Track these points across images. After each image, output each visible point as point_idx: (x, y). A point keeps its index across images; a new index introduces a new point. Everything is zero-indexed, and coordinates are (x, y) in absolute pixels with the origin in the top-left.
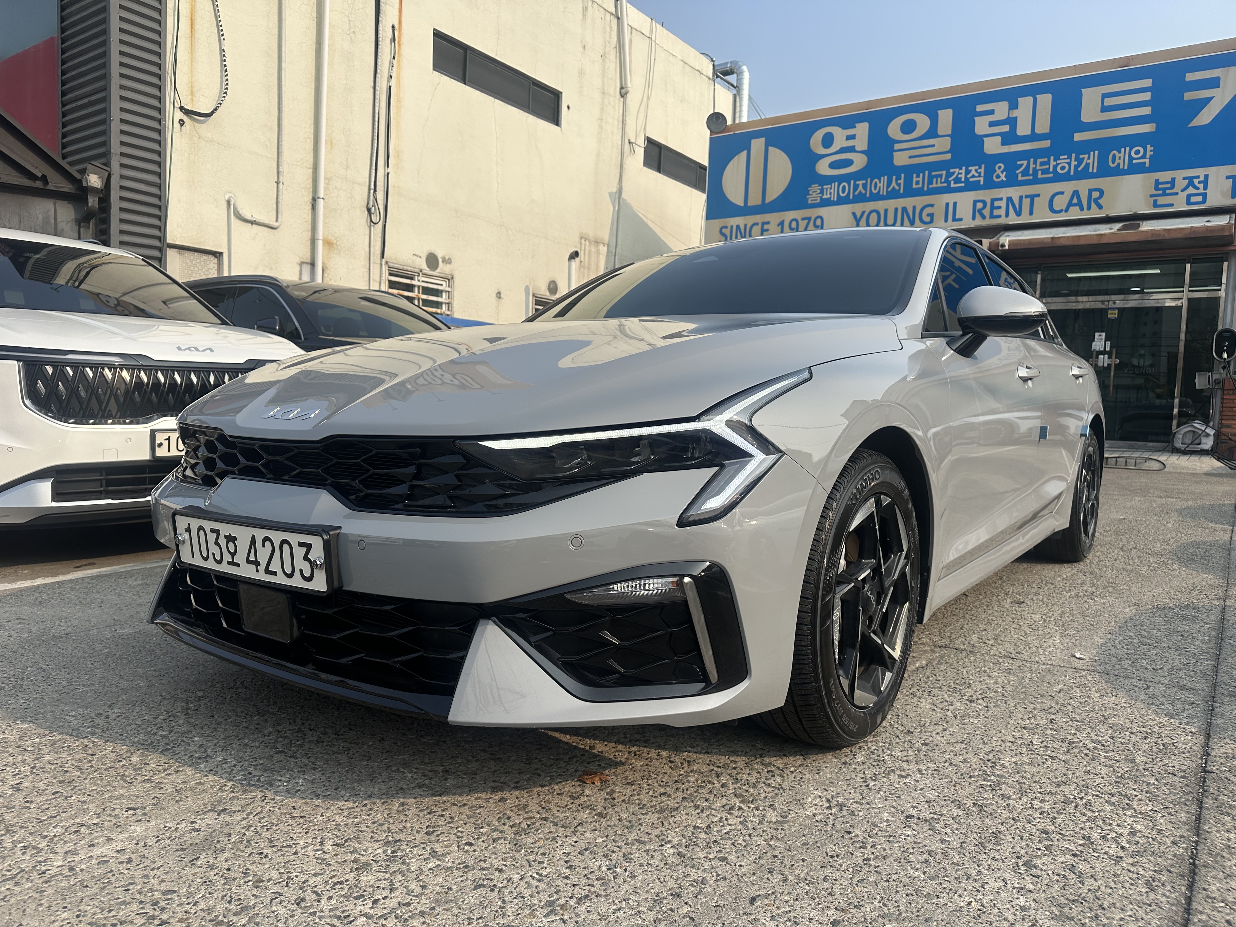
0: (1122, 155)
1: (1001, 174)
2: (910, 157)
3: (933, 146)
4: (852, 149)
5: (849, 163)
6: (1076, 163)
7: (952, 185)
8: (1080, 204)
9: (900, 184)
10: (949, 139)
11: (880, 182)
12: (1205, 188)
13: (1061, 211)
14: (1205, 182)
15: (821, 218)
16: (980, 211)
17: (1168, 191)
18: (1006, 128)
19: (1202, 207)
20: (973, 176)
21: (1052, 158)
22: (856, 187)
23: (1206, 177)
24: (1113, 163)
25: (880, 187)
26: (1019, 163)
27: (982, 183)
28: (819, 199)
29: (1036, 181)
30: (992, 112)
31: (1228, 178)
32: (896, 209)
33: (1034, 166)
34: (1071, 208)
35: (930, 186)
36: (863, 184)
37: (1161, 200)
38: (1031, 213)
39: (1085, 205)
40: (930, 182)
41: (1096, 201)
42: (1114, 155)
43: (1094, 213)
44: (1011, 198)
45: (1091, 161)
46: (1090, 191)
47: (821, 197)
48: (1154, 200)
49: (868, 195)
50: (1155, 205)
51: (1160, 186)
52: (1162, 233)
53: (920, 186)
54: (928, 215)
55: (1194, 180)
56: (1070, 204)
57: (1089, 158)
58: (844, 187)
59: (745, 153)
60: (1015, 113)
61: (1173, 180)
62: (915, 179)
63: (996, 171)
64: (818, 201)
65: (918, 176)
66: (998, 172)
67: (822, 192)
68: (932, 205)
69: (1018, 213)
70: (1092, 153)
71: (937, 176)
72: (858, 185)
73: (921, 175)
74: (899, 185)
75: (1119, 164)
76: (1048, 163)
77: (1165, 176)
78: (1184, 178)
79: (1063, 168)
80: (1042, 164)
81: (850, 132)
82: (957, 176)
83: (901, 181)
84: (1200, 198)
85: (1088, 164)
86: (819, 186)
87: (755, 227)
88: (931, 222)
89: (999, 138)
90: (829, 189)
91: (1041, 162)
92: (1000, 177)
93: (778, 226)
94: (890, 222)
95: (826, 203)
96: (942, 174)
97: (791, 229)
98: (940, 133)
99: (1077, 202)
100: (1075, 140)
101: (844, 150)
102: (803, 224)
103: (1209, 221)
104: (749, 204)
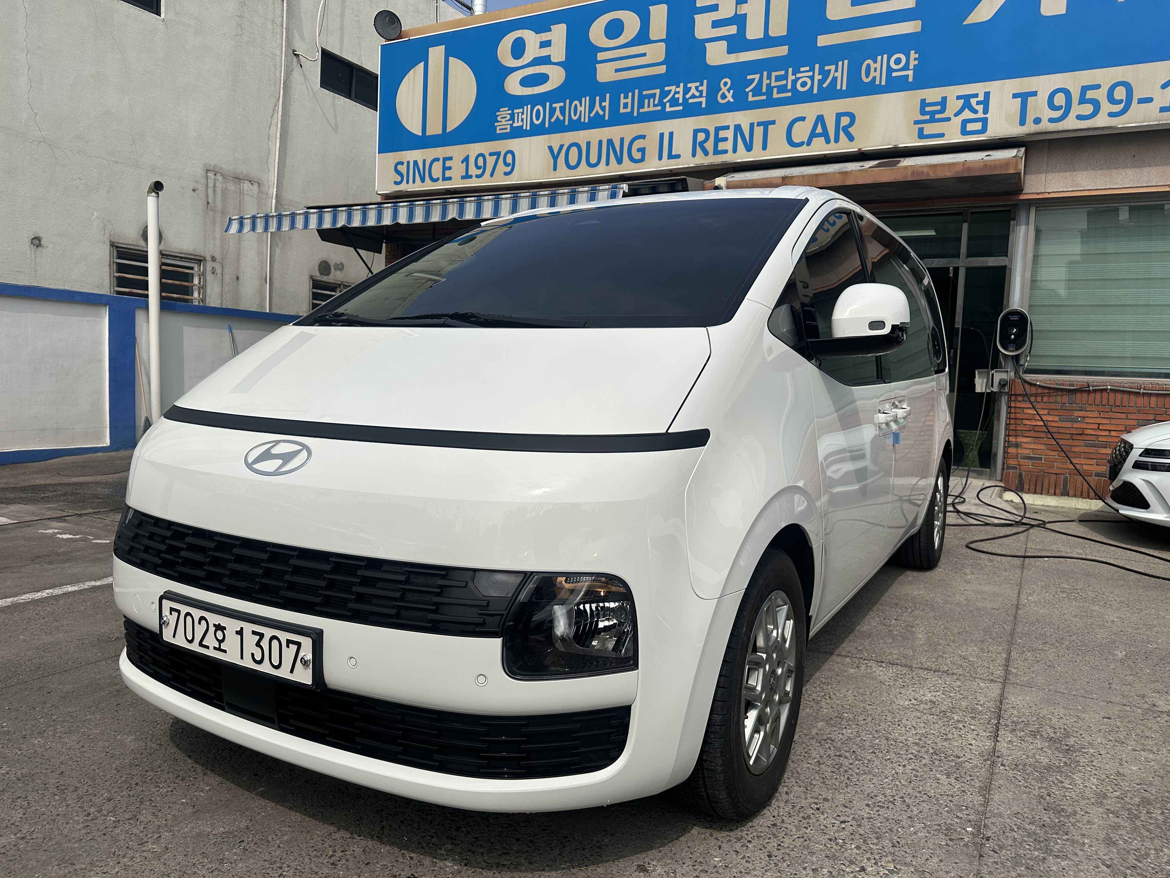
0: (878, 65)
1: (727, 93)
2: (617, 71)
3: (644, 55)
4: (546, 60)
5: (543, 78)
6: (820, 77)
7: (668, 109)
8: (825, 134)
9: (605, 106)
10: (663, 45)
11: (581, 106)
12: (986, 111)
13: (801, 144)
14: (986, 103)
15: (512, 153)
16: (702, 144)
17: (937, 116)
18: (732, 30)
19: (981, 138)
20: (693, 97)
21: (790, 70)
22: (553, 111)
23: (987, 95)
24: (867, 76)
25: (581, 111)
26: (749, 77)
27: (704, 106)
28: (509, 127)
29: (770, 103)
30: (714, 8)
31: (1015, 96)
32: (600, 142)
33: (768, 81)
34: (814, 139)
35: (641, 110)
36: (560, 107)
37: (929, 129)
38: (764, 147)
39: (832, 137)
40: (641, 105)
41: (846, 129)
42: (868, 66)
43: (844, 147)
44: (739, 125)
45: (838, 74)
46: (839, 116)
47: (511, 125)
48: (919, 128)
49: (567, 123)
50: (921, 135)
51: (928, 109)
52: (926, 170)
53: (629, 110)
54: (639, 150)
56: (813, 135)
57: (836, 71)
58: (538, 110)
59: (422, 64)
60: (744, 9)
61: (944, 99)
62: (623, 101)
63: (721, 89)
64: (508, 130)
65: (626, 97)
66: (724, 90)
67: (512, 118)
68: (643, 137)
69: (749, 148)
70: (840, 63)
71: (649, 97)
72: (556, 108)
73: (630, 94)
75: (874, 78)
76: (785, 77)
77: (933, 94)
78: (959, 98)
79: (804, 84)
80: (778, 79)
81: (545, 37)
82: (674, 95)
83: (606, 104)
84: (978, 126)
85: (835, 79)
86: (509, 110)
87: (435, 164)
88: (642, 159)
89: (724, 43)
90: (520, 114)
91: (776, 76)
92: (726, 97)
93: (462, 162)
94: (593, 160)
95: (517, 133)
96: (655, 94)
97: (478, 167)
98: (652, 37)
99: (821, 131)
100: (819, 45)
101: (537, 61)
102: (491, 160)
103: (990, 155)
104: (428, 133)
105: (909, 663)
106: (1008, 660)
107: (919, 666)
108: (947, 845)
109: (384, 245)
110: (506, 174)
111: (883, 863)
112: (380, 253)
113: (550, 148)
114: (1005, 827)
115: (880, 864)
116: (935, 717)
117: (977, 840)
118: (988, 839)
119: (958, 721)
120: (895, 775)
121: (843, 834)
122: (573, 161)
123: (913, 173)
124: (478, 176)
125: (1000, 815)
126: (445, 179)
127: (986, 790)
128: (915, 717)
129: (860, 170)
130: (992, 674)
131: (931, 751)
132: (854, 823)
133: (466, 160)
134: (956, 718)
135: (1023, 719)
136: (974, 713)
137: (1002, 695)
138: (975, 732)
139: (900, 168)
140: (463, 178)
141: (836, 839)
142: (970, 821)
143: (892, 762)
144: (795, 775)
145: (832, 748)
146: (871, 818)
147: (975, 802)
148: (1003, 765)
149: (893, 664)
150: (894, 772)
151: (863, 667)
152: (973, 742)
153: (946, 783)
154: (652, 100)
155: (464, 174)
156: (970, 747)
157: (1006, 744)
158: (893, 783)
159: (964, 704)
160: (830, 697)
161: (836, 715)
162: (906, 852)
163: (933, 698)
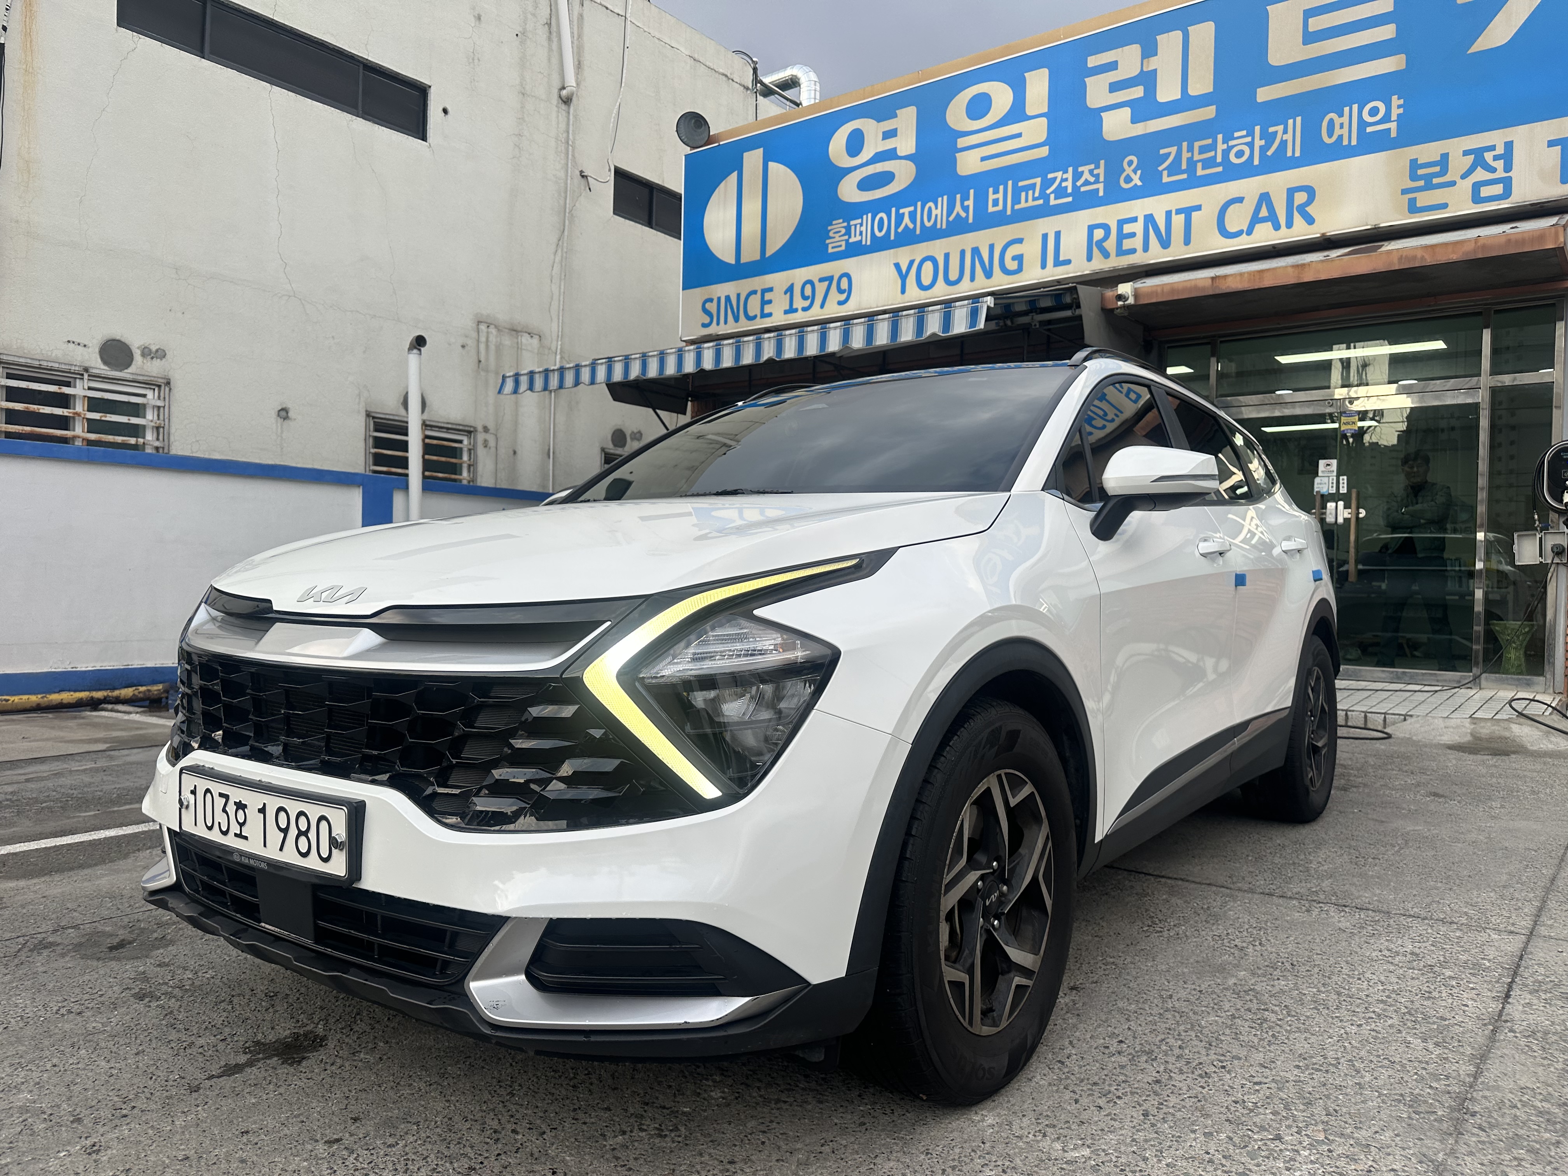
0: (1345, 119)
1: (1132, 175)
2: (983, 159)
3: (1019, 135)
4: (890, 155)
5: (887, 178)
6: (1263, 142)
7: (1053, 202)
8: (1273, 218)
9: (968, 206)
10: (1044, 120)
11: (936, 208)
12: (1508, 168)
13: (1239, 234)
14: (1507, 157)
15: (848, 276)
16: (1100, 244)
17: (1435, 181)
18: (1138, 92)
19: (1504, 205)
20: (1087, 183)
21: (1220, 137)
22: (900, 218)
23: (1509, 146)
24: (1330, 136)
25: (936, 216)
26: (1162, 152)
27: (1101, 194)
28: (843, 243)
29: (1193, 182)
30: (1113, 66)
31: (1551, 144)
32: (963, 253)
33: (1189, 155)
34: (1257, 225)
35: (1017, 207)
36: (910, 212)
37: (1424, 199)
38: (1187, 241)
39: (1283, 221)
40: (1016, 200)
41: (1302, 210)
42: (1331, 122)
43: (1300, 232)
44: (1151, 215)
45: (1289, 137)
46: (1291, 192)
47: (847, 241)
48: (1409, 199)
49: (918, 232)
50: (1413, 208)
51: (1420, 172)
52: (1419, 254)
53: (1000, 207)
54: (1014, 258)
55: (1486, 154)
56: (1255, 220)
57: (1285, 132)
58: (881, 219)
59: (735, 174)
60: (1153, 63)
61: (1445, 157)
62: (991, 197)
63: (1124, 170)
64: (843, 248)
65: (996, 192)
66: (1129, 170)
67: (848, 232)
68: (1020, 241)
69: (1165, 243)
70: (1291, 122)
71: (1026, 188)
72: (903, 214)
73: (1001, 188)
74: (966, 209)
75: (1341, 137)
76: (1213, 147)
77: (1428, 152)
78: (1466, 153)
79: (1240, 154)
80: (1203, 150)
81: (888, 125)
82: (1060, 184)
83: (970, 203)
84: (1498, 189)
85: (1284, 143)
86: (843, 222)
87: (752, 297)
88: (1020, 269)
89: (1126, 112)
90: (858, 226)
91: (1200, 147)
92: (1132, 180)
93: (786, 293)
94: (953, 275)
95: (855, 250)
96: (1035, 184)
97: (805, 298)
98: (1029, 112)
99: (1267, 214)
100: (1259, 100)
101: (879, 157)
102: (821, 288)
103: (1516, 227)
104: (743, 260)
105: (1385, 908)
106: (1540, 909)
107: (1402, 912)
108: (1410, 1118)
109: (689, 403)
110: (840, 303)
111: (1308, 1133)
112: (685, 414)
113: (897, 266)
114: (1502, 1101)
115: (1304, 1133)
116: (1416, 972)
117: (1456, 1114)
118: (1473, 1114)
119: (1450, 977)
120: (1344, 1035)
121: (1253, 1098)
122: (926, 280)
123: (1401, 258)
124: (805, 309)
125: (1498, 1088)
126: (764, 315)
127: (1481, 1058)
128: (1385, 970)
129: (1322, 261)
130: (1513, 924)
131: (1404, 1010)
132: (1273, 1085)
133: (790, 290)
134: (1448, 973)
135: (1553, 978)
136: (1477, 968)
137: (1524, 949)
138: (1474, 992)
139: (1381, 253)
140: (786, 312)
141: (1244, 1102)
142: (1449, 1093)
143: (1341, 1021)
144: (1197, 1027)
145: (1255, 1001)
146: (1300, 1081)
147: (1461, 1072)
148: (1511, 1031)
149: (1361, 909)
150: (1343, 1031)
151: (1315, 912)
152: (1470, 1003)
153: (1420, 1048)
154: (1030, 192)
155: (788, 308)
156: (1463, 1008)
157: (1521, 1008)
158: (1340, 1044)
159: (1463, 958)
160: (1260, 944)
161: (1266, 964)
162: (1346, 1122)
163: (1417, 951)
